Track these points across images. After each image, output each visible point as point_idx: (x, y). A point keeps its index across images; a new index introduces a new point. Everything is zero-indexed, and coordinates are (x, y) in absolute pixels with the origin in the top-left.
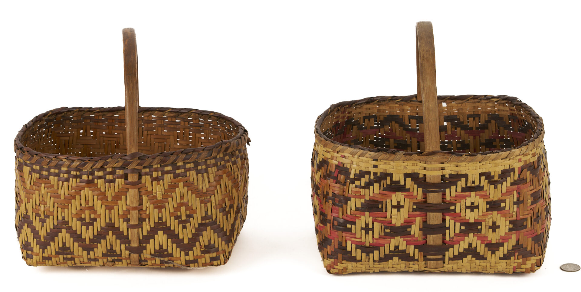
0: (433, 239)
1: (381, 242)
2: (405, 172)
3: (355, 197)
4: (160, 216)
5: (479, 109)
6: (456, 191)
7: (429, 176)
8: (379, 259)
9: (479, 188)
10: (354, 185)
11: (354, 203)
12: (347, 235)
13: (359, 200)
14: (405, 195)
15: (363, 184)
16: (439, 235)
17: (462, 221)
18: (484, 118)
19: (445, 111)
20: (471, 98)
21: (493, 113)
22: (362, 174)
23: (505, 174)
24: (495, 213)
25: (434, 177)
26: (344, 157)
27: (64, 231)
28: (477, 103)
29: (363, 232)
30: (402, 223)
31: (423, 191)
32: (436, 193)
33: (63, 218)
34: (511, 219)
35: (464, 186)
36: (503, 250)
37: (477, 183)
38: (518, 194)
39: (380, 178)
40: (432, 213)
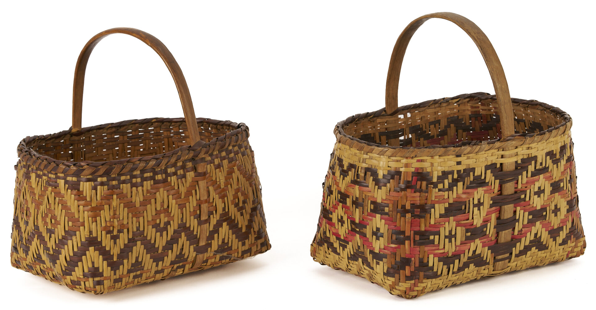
0: (505, 236)
1: (463, 248)
2: (486, 164)
3: (439, 202)
5: (439, 114)
6: (527, 177)
7: (506, 164)
8: (458, 270)
9: (545, 170)
10: (437, 190)
11: (440, 209)
12: (429, 248)
13: (443, 205)
14: (485, 190)
15: (447, 186)
16: (509, 230)
17: (531, 210)
18: (444, 123)
20: (433, 104)
21: (452, 116)
22: (445, 174)
23: (562, 151)
24: (556, 195)
25: (510, 164)
26: (421, 161)
28: (437, 108)
29: (447, 240)
30: (481, 222)
31: (500, 182)
32: (511, 183)
34: (568, 199)
35: (533, 170)
36: (563, 235)
37: (544, 164)
39: (462, 176)
40: (507, 206)
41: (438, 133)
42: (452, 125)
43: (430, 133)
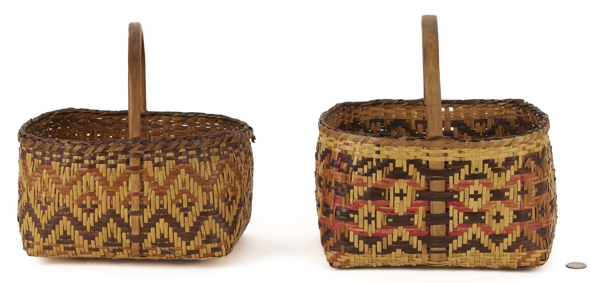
0: (437, 230)
1: (384, 232)
2: (408, 158)
3: (358, 185)
4: (162, 203)
5: (486, 113)
6: (459, 179)
7: (432, 162)
8: (382, 251)
9: (482, 176)
10: (356, 173)
11: (357, 192)
12: (348, 224)
13: (362, 189)
14: (408, 183)
15: (366, 172)
16: (442, 225)
17: (466, 211)
18: (491, 123)
19: (452, 115)
20: (478, 103)
21: (500, 117)
22: (365, 161)
23: (509, 162)
24: (499, 202)
25: (437, 163)
26: (347, 144)
27: (65, 218)
28: (484, 107)
29: (366, 221)
30: (405, 212)
31: (426, 179)
32: (439, 181)
33: (65, 205)
34: (516, 209)
35: (467, 174)
36: (508, 242)
37: (480, 171)
38: (522, 184)
39: (383, 164)
40: (435, 202)
41: (485, 132)
42: (500, 127)
43: (475, 129)
